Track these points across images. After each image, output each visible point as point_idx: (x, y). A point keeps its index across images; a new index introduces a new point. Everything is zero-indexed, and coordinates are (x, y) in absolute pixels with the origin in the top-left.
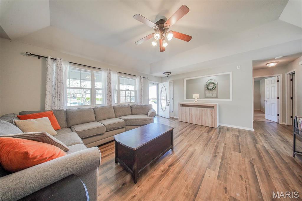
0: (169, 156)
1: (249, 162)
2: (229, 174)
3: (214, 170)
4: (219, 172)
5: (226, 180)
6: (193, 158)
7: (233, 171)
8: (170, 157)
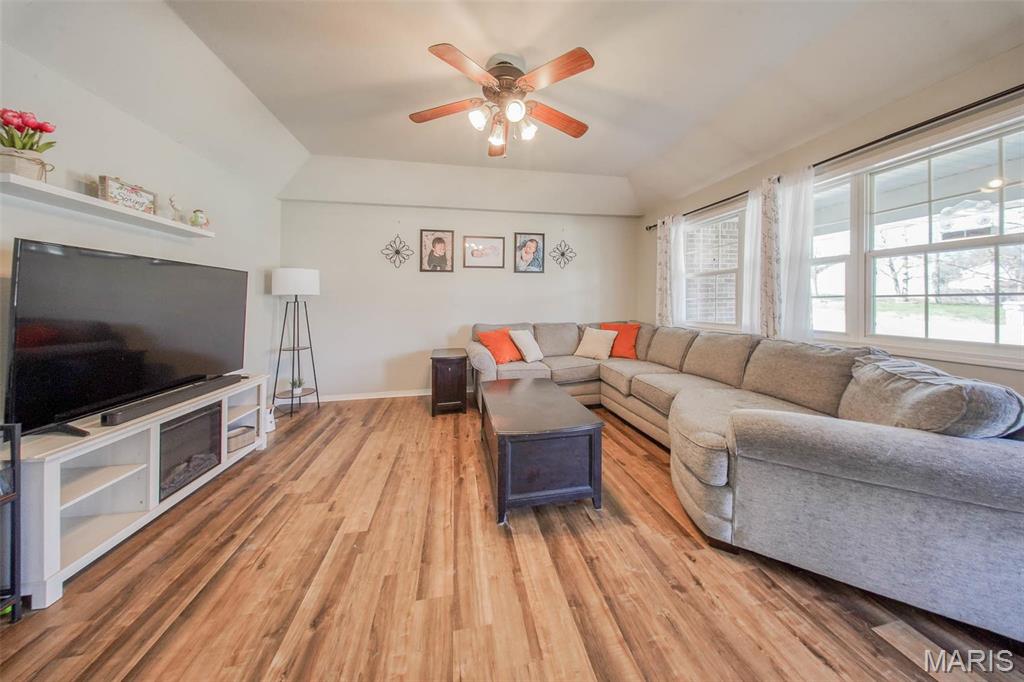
0: (486, 498)
6: (416, 540)
8: (482, 497)
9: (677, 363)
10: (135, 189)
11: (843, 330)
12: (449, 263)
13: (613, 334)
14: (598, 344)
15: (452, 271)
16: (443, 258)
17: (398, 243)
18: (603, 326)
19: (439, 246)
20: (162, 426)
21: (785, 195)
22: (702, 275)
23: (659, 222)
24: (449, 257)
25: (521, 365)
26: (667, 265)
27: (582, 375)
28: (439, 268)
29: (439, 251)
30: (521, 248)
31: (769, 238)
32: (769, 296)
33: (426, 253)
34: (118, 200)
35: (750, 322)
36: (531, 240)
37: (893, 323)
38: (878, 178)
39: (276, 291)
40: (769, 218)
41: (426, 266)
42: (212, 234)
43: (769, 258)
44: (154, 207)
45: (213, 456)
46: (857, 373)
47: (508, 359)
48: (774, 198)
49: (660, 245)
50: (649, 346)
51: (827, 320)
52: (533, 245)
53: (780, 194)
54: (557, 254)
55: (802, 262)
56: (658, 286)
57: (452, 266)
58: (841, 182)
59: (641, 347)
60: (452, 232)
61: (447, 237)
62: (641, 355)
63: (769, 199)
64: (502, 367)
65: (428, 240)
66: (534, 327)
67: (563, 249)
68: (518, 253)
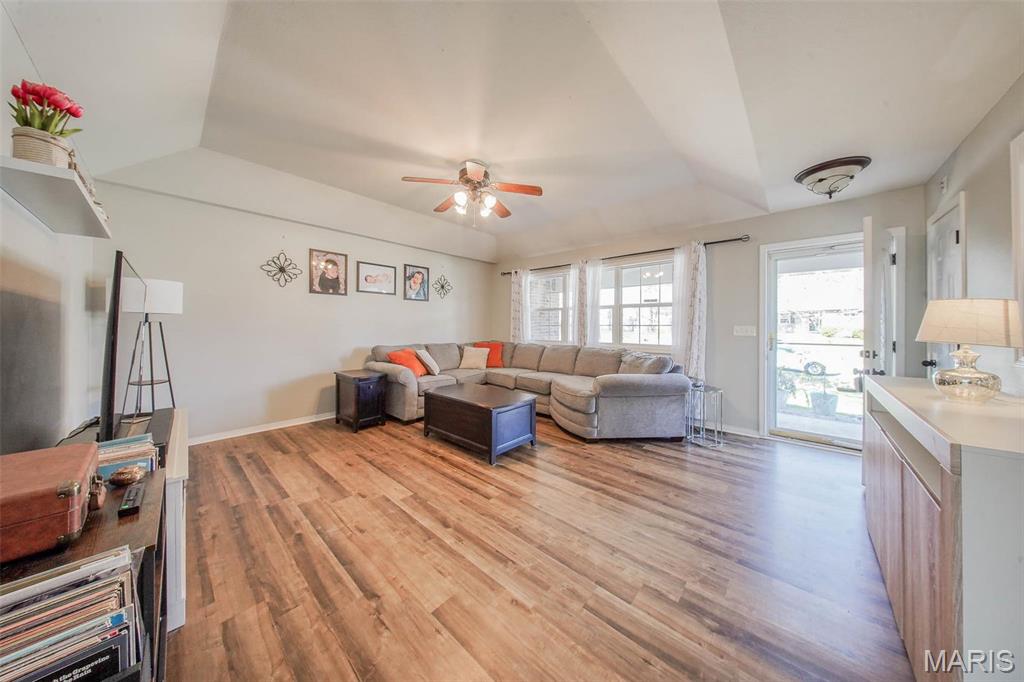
1: (379, 594)
2: (381, 516)
3: (403, 500)
4: (395, 505)
5: (375, 505)
7: (383, 528)
9: (535, 366)
11: (611, 341)
13: (486, 350)
14: (477, 358)
16: (336, 281)
17: (282, 261)
18: (476, 345)
19: (331, 268)
21: (590, 271)
22: (539, 310)
23: (513, 272)
24: (342, 280)
25: (433, 377)
26: (519, 303)
28: (331, 291)
29: (331, 273)
30: (410, 278)
31: (582, 293)
32: (582, 324)
33: (316, 274)
35: (572, 339)
36: (418, 273)
37: (630, 338)
38: (624, 271)
40: (582, 282)
41: (317, 287)
43: (582, 304)
46: (624, 359)
47: (419, 374)
48: (585, 272)
49: (514, 288)
50: (512, 357)
51: (606, 337)
52: (420, 276)
53: (587, 270)
54: (439, 286)
55: (596, 307)
56: (512, 316)
57: (346, 289)
58: (612, 269)
59: (507, 358)
60: (346, 256)
61: (340, 260)
62: (507, 364)
63: (582, 271)
64: (422, 380)
67: (442, 282)
68: (408, 283)
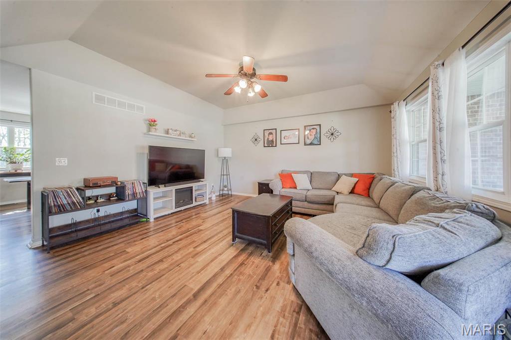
9: (378, 201)
10: (176, 131)
12: (275, 143)
13: (355, 180)
15: (276, 146)
16: (272, 141)
19: (271, 136)
20: (176, 190)
24: (274, 140)
25: (293, 190)
27: (323, 200)
29: (271, 138)
33: (266, 139)
34: (172, 134)
36: (313, 129)
39: (219, 156)
41: (266, 145)
42: (195, 140)
44: (180, 135)
45: (191, 201)
47: (289, 187)
52: (314, 131)
57: (276, 144)
59: (372, 189)
60: (276, 129)
62: (371, 194)
64: (284, 190)
65: (267, 133)
66: (311, 174)
67: (332, 131)
